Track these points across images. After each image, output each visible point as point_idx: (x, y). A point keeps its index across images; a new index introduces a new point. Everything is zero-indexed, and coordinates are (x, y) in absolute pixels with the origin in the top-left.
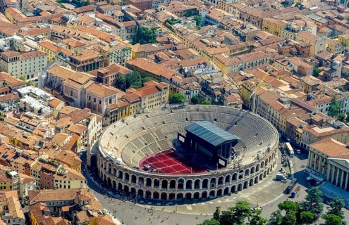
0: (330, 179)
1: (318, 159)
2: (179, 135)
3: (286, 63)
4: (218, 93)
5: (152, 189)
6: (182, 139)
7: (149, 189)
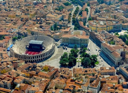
0: (70, 43)
1: (65, 39)
2: (26, 46)
3: (29, 23)
4: (23, 34)
5: (39, 58)
6: (28, 47)
7: (38, 59)
